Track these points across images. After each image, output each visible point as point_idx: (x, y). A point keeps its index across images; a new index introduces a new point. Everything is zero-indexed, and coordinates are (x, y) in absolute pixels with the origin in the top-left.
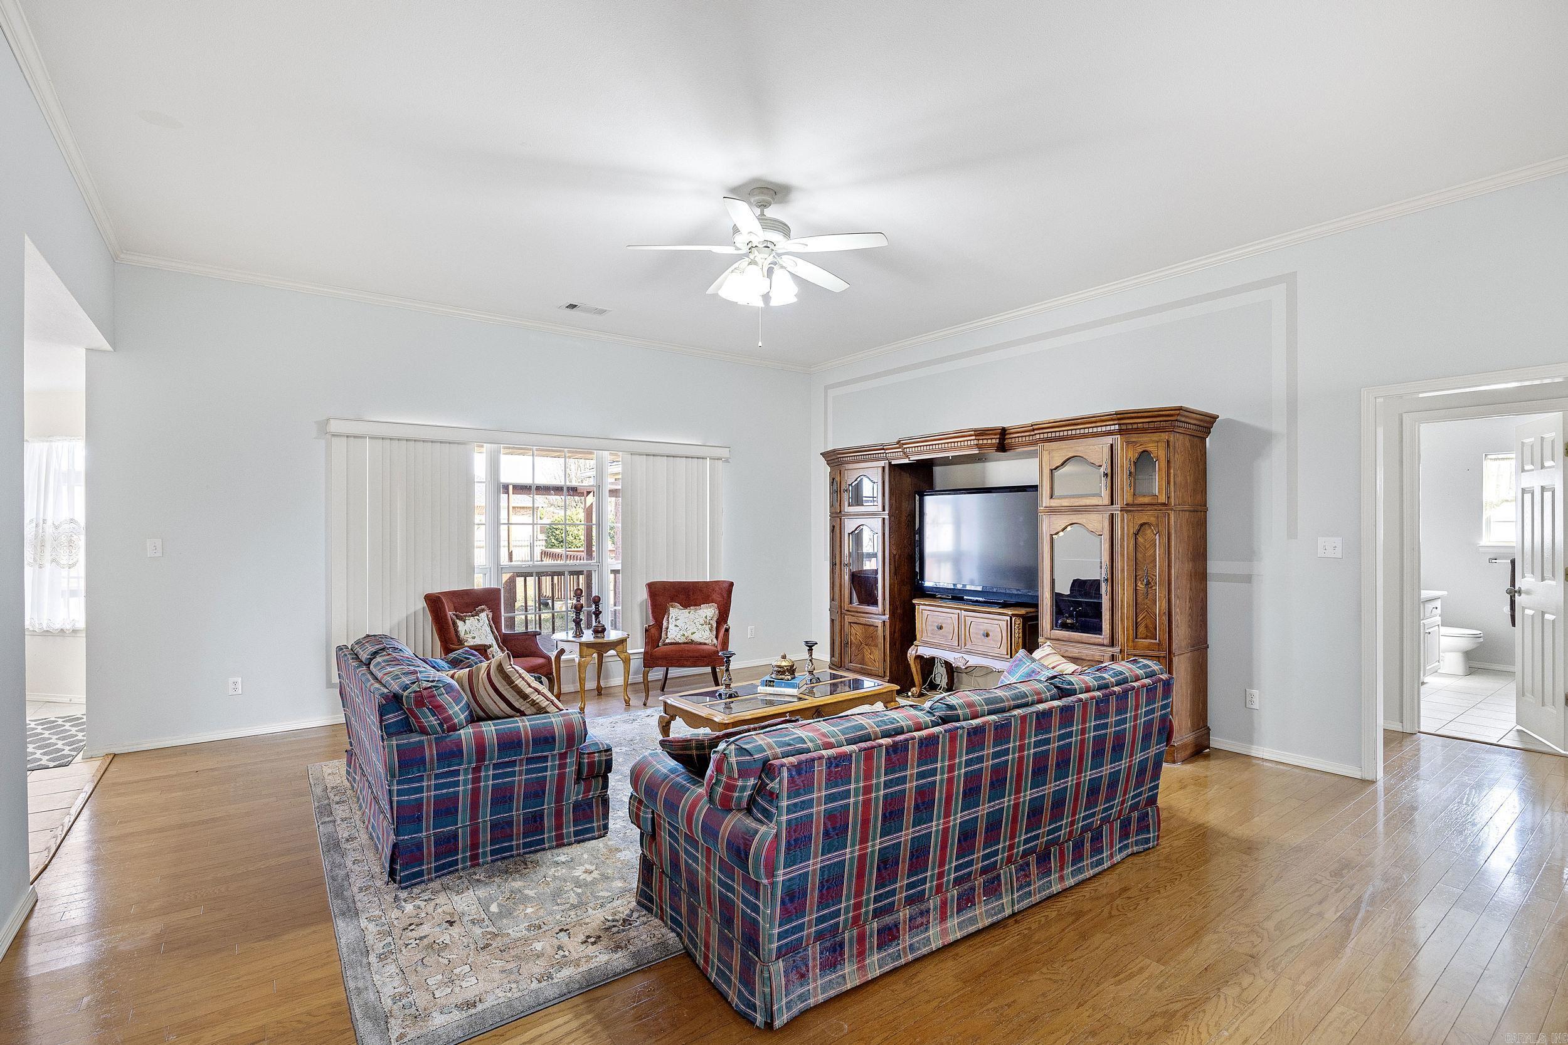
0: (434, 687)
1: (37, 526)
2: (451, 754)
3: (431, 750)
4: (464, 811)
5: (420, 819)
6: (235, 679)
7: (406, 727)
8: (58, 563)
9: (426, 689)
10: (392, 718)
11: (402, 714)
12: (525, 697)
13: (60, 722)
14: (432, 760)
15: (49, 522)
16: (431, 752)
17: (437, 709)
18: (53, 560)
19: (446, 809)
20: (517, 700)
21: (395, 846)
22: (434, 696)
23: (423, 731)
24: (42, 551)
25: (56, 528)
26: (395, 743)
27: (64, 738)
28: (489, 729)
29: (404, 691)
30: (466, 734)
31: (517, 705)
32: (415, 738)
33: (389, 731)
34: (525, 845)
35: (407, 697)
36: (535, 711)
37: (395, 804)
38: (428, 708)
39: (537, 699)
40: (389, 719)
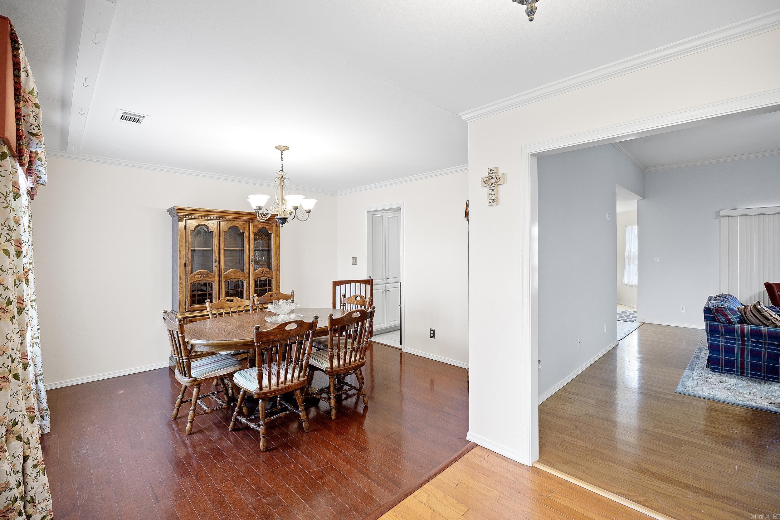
0: (724, 307)
1: (629, 252)
2: (730, 331)
3: (722, 328)
4: (738, 354)
5: (719, 351)
6: (683, 307)
7: (713, 319)
8: (634, 265)
9: (720, 307)
10: (708, 315)
11: (712, 315)
12: (769, 320)
13: (633, 312)
14: (722, 332)
15: (632, 251)
16: (721, 329)
17: (724, 315)
18: (633, 263)
19: (730, 351)
20: (764, 320)
21: (709, 357)
22: (723, 310)
23: (719, 322)
24: (630, 260)
25: (634, 253)
26: (708, 323)
27: (633, 316)
28: (747, 327)
29: (712, 307)
30: (737, 327)
31: (764, 322)
32: (716, 323)
33: (707, 319)
34: (767, 377)
35: (713, 309)
36: (774, 326)
37: (709, 343)
38: (721, 314)
39: (775, 322)
40: (707, 315)
